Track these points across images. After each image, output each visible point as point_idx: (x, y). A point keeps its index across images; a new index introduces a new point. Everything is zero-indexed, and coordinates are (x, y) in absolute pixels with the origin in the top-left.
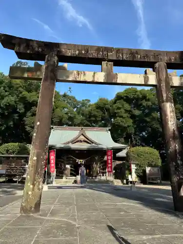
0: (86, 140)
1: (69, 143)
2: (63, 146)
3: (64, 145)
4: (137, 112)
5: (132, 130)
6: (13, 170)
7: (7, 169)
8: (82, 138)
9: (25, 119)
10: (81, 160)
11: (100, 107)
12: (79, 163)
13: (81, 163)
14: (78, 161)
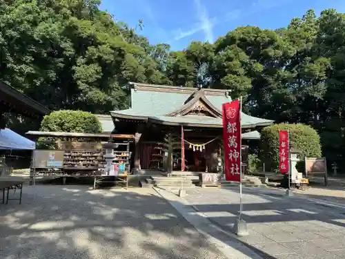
0: (207, 109)
8: (199, 105)
10: (198, 145)
12: (194, 150)
13: (197, 149)
14: (192, 146)
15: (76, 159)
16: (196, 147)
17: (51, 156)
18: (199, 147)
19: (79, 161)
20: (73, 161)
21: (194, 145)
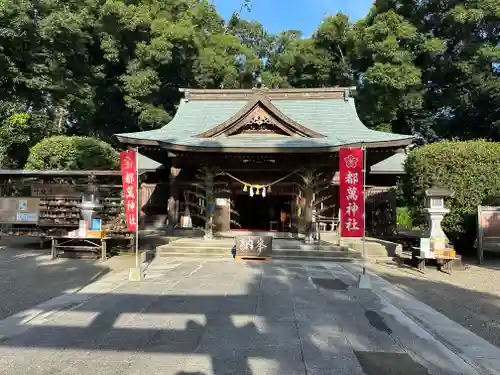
0: (273, 122)
1: (215, 133)
2: (196, 142)
3: (202, 140)
4: (437, 45)
5: (414, 102)
6: (57, 213)
7: (42, 212)
8: (259, 115)
9: (123, 78)
10: (258, 187)
11: (326, 40)
12: (252, 194)
13: (258, 193)
14: (249, 188)
15: (57, 210)
16: (255, 190)
17: (21, 205)
18: (261, 190)
19: (60, 213)
20: (53, 214)
21: (252, 186)
